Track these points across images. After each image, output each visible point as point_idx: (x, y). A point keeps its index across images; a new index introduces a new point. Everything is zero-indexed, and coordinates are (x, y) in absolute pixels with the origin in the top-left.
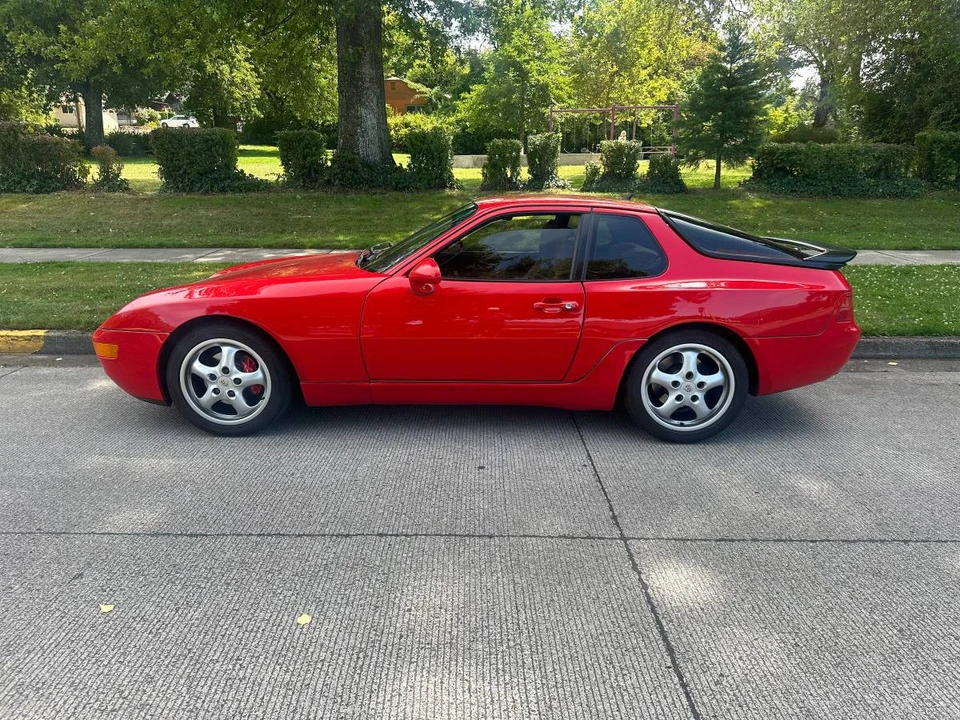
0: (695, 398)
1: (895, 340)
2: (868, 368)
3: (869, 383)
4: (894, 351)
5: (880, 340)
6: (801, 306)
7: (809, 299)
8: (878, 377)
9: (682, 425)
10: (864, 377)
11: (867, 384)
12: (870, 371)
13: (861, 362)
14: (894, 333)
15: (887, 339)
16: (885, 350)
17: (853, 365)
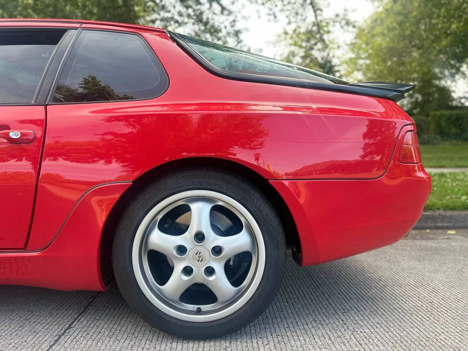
0: (210, 271)
1: (449, 213)
2: (431, 236)
3: (436, 249)
4: (450, 222)
5: (437, 213)
6: (357, 163)
7: (363, 157)
8: (444, 244)
9: (199, 312)
10: (430, 243)
11: (436, 251)
12: (433, 239)
13: (423, 231)
14: (446, 208)
15: (442, 212)
16: (442, 221)
17: (417, 234)
